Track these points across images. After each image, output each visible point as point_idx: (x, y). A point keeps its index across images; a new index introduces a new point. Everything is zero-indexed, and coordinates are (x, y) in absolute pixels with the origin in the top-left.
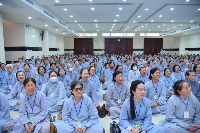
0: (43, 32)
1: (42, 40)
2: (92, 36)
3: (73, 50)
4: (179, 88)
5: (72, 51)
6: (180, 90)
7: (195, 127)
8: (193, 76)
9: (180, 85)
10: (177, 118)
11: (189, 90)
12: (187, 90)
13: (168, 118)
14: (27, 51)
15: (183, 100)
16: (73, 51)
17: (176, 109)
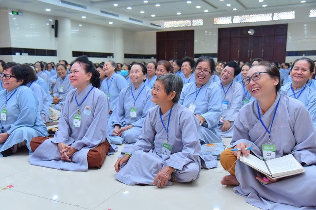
0: (56, 22)
1: (56, 36)
2: (192, 26)
3: (154, 56)
5: (153, 58)
14: (15, 54)
16: (155, 58)
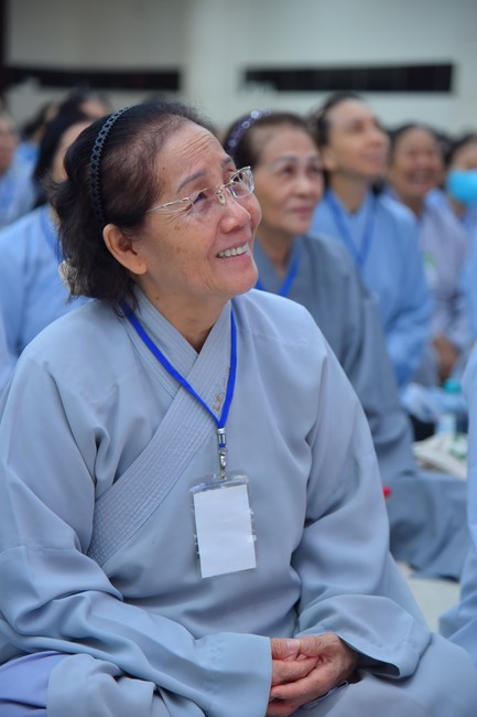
4: (119, 203)
6: (133, 220)
7: (321, 657)
8: (290, 170)
9: (130, 155)
10: (126, 587)
11: (231, 223)
12: (213, 215)
13: (30, 604)
15: (179, 352)
17: (105, 474)
